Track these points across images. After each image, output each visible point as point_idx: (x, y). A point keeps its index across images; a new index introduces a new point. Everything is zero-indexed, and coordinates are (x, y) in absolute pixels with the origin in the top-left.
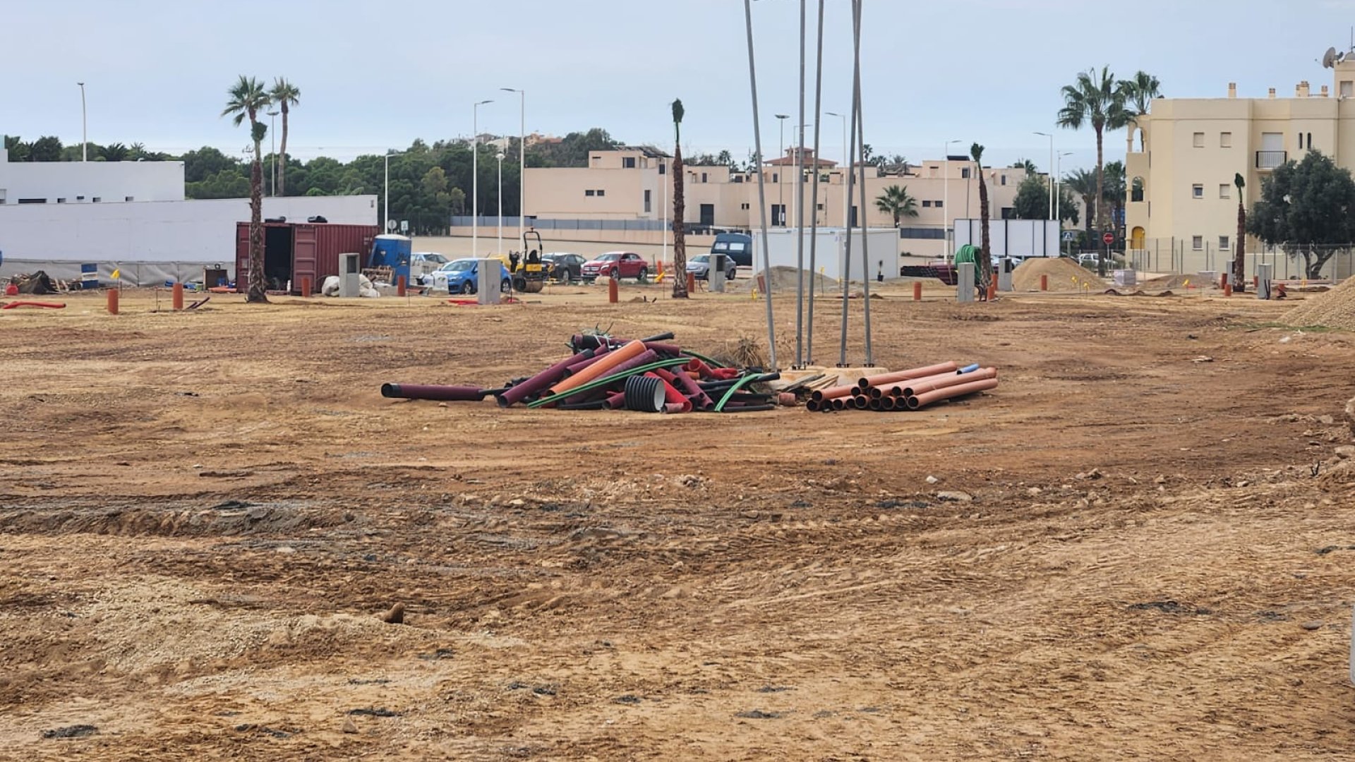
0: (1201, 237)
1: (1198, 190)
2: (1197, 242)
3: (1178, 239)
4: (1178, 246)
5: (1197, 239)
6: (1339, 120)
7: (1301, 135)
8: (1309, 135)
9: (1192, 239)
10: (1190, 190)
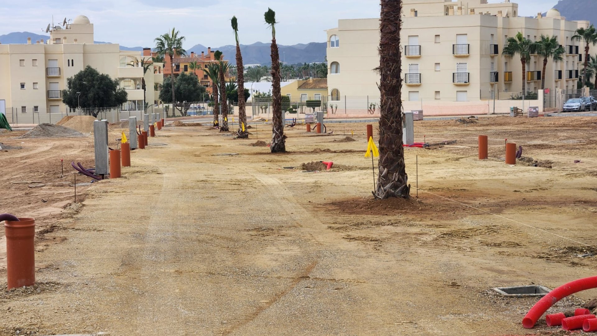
0: (25, 107)
1: (23, 86)
2: (23, 109)
3: (15, 108)
4: (15, 111)
5: (24, 108)
6: (84, 53)
7: (69, 60)
8: (72, 60)
9: (21, 108)
10: (20, 86)
